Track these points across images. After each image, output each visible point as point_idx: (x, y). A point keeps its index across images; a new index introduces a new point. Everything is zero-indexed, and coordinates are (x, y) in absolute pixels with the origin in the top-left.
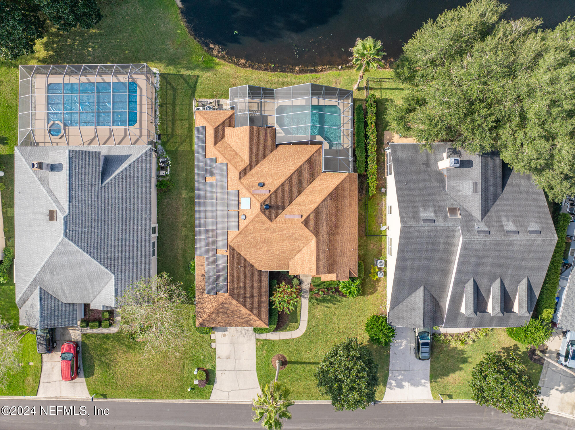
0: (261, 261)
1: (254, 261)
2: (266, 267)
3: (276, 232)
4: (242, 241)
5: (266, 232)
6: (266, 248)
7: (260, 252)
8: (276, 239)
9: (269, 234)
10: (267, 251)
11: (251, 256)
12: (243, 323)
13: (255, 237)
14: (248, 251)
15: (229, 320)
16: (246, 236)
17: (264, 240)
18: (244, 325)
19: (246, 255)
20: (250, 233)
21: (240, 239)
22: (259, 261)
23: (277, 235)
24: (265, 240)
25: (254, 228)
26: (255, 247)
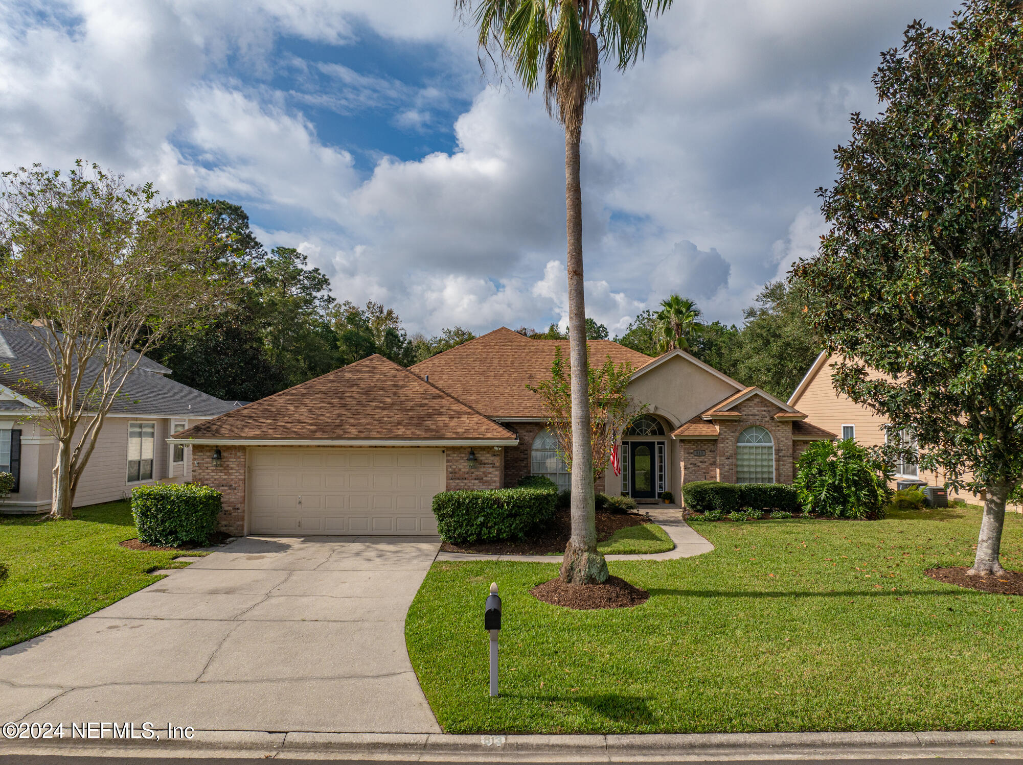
0: (497, 398)
1: (472, 398)
2: (512, 409)
3: (543, 351)
4: (447, 364)
5: (515, 352)
6: (516, 375)
7: (496, 382)
8: (543, 361)
9: (524, 355)
10: (516, 380)
11: (465, 389)
12: (399, 424)
13: (486, 358)
14: (460, 381)
15: (339, 415)
16: (461, 358)
17: (509, 363)
18: (401, 431)
19: (450, 386)
20: (474, 354)
21: (443, 362)
22: (490, 398)
23: (547, 355)
24: (512, 362)
25: (485, 347)
26: (483, 373)
